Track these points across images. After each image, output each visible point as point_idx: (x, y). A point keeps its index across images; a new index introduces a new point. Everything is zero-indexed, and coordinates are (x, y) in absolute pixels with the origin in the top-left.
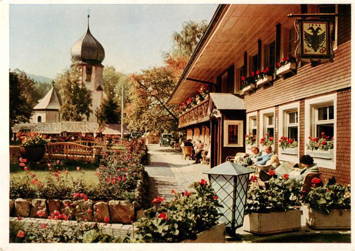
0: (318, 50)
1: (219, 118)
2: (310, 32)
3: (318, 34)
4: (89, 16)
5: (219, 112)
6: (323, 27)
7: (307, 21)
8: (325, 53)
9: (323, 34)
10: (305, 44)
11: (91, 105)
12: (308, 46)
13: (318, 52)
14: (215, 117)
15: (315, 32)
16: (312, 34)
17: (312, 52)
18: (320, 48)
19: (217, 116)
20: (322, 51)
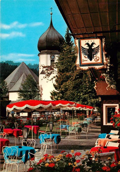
3: (93, 48)
6: (97, 41)
7: (84, 38)
8: (100, 61)
9: (97, 48)
12: (85, 57)
13: (93, 61)
15: (90, 46)
16: (88, 48)
17: (89, 61)
18: (95, 58)
20: (96, 60)
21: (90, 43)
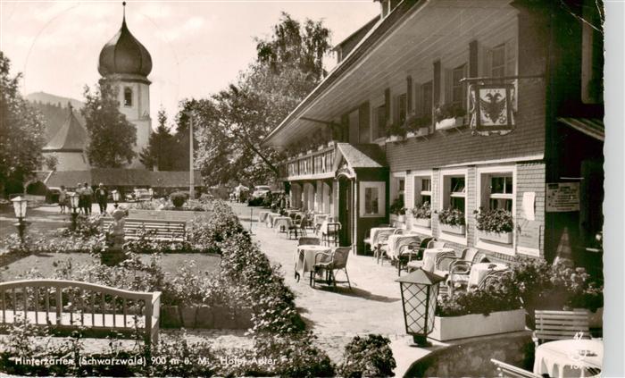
0: (498, 121)
1: (353, 179)
2: (487, 99)
3: (498, 101)
4: (124, 4)
5: (352, 171)
6: (503, 92)
7: (484, 87)
8: (506, 123)
9: (503, 101)
10: (482, 113)
11: (136, 145)
12: (486, 116)
13: (498, 123)
14: (346, 177)
15: (494, 98)
16: (490, 101)
17: (491, 123)
18: (500, 118)
19: (349, 176)
20: (502, 121)
21: (493, 93)
